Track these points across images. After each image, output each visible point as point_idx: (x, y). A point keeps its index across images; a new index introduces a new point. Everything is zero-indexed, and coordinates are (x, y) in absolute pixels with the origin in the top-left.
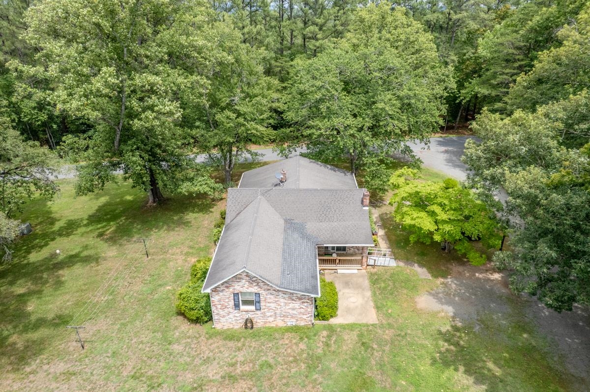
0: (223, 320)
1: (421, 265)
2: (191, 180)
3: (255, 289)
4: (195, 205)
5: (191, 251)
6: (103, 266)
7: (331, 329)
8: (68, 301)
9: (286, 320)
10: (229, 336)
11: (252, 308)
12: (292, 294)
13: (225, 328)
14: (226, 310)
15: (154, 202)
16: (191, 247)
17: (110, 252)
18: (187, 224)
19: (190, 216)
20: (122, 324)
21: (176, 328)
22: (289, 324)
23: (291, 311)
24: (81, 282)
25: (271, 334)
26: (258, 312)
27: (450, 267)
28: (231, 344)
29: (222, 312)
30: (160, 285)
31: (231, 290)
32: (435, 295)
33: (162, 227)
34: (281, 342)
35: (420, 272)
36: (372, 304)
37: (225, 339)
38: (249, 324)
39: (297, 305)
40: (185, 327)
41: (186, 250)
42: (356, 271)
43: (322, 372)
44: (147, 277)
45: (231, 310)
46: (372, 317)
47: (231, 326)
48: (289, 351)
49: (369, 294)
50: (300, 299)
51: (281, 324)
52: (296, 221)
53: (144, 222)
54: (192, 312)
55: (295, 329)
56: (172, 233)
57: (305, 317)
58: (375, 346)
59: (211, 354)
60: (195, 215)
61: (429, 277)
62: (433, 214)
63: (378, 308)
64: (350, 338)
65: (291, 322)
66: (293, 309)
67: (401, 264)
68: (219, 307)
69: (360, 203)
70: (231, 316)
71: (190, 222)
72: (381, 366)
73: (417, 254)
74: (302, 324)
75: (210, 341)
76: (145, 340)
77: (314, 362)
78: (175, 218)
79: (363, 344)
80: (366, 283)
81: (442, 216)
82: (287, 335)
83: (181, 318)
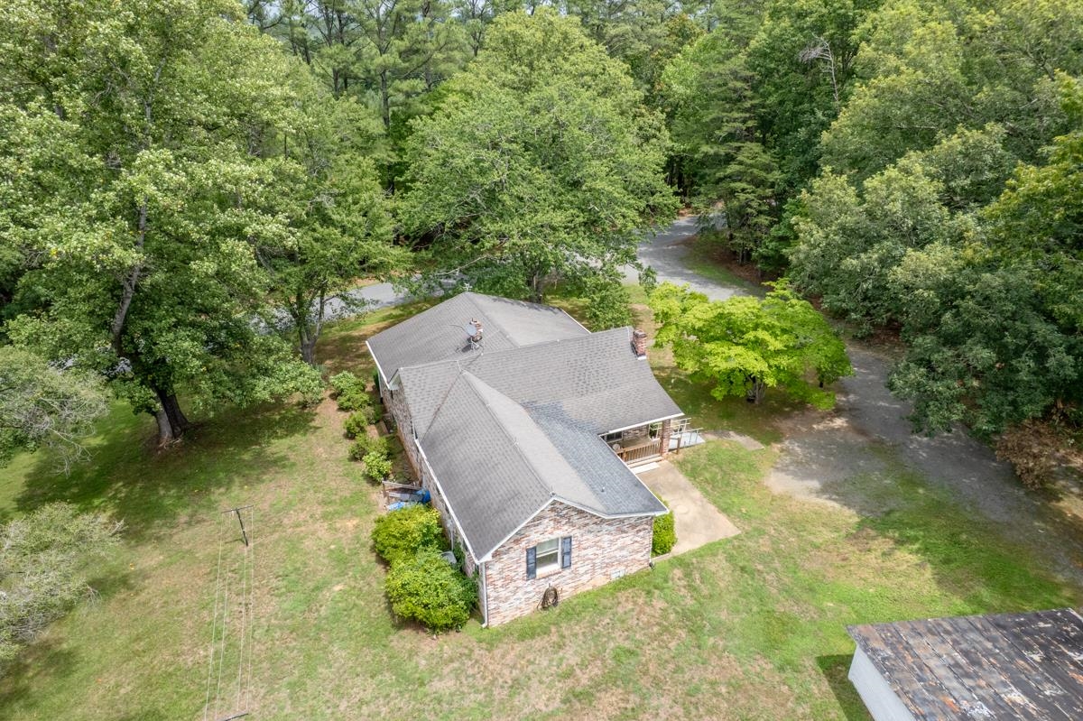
0: (504, 606)
1: (740, 433)
2: (266, 372)
3: (564, 531)
4: (270, 425)
5: (331, 509)
6: (151, 590)
7: (681, 562)
8: (118, 686)
9: (611, 570)
10: (524, 632)
11: (555, 567)
12: (622, 521)
13: (507, 620)
14: (512, 586)
15: (175, 436)
16: (324, 503)
17: (148, 558)
18: (279, 463)
19: (279, 446)
20: (291, 685)
21: (412, 654)
22: (614, 577)
23: (618, 554)
24: (120, 639)
25: (593, 603)
26: (567, 572)
27: (775, 424)
28: (538, 643)
29: (503, 593)
30: (317, 588)
31: (523, 544)
32: (784, 469)
33: (231, 482)
34: (620, 610)
35: (741, 442)
36: (712, 507)
37: (522, 638)
38: (550, 599)
39: (627, 539)
40: (428, 646)
41: (319, 511)
42: (655, 465)
43: (715, 630)
44: (274, 583)
45: (520, 583)
46: (726, 528)
47: (518, 613)
48: (645, 619)
49: (697, 494)
50: (634, 526)
51: (601, 581)
52: (541, 403)
53: (179, 481)
54: (440, 613)
55: (626, 583)
56: (262, 487)
57: (638, 556)
58: (760, 567)
59: (515, 673)
60: (287, 442)
61: (758, 445)
63: (725, 510)
64: (719, 567)
65: (617, 573)
66: (622, 548)
67: (711, 437)
68: (499, 583)
69: (629, 351)
70: (519, 594)
71: (285, 458)
72: (787, 591)
73: (721, 417)
74: (634, 569)
75: (497, 652)
76: (368, 696)
77: (692, 622)
78: (247, 457)
79: (743, 569)
80: (682, 479)
82: (622, 596)
83: (408, 633)
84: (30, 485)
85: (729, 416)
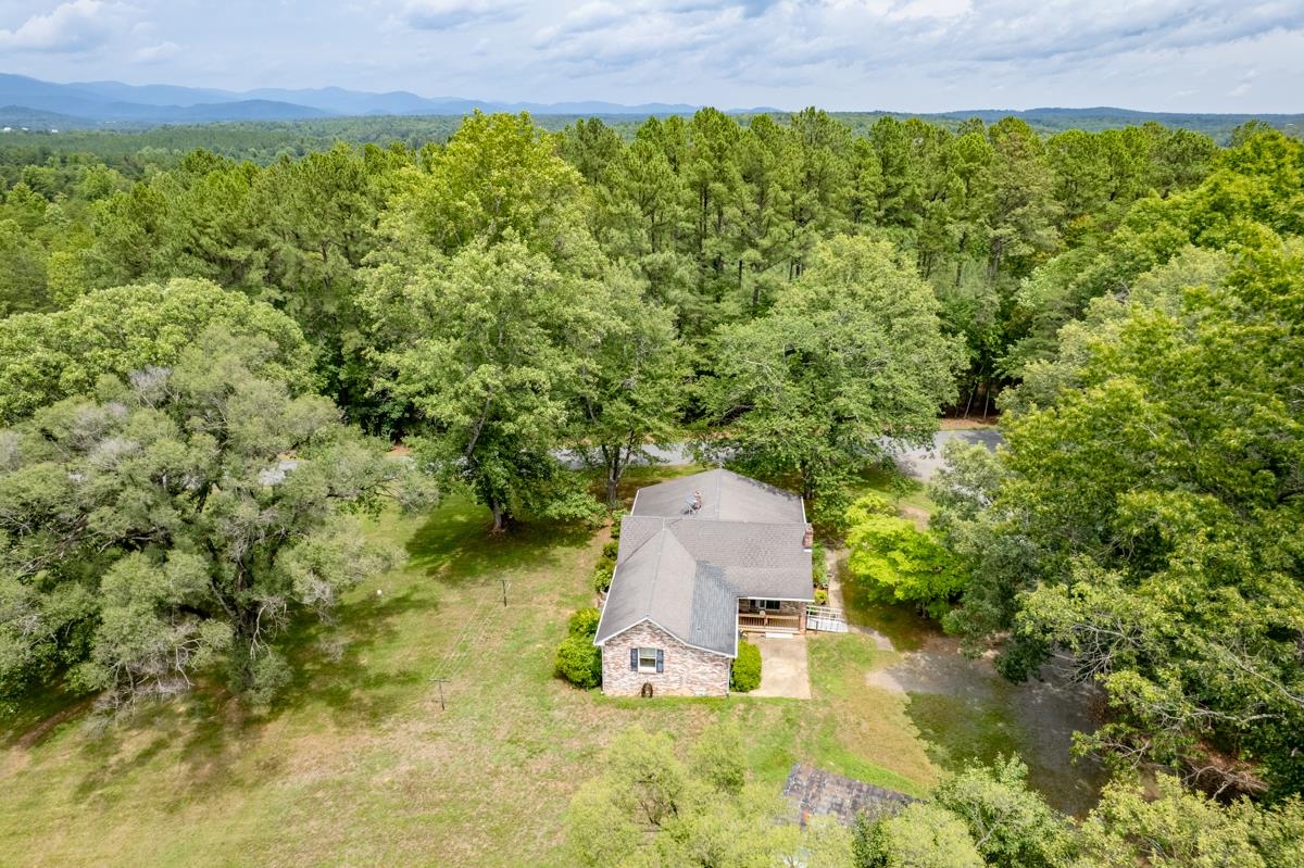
0: (615, 684)
1: (883, 632)
2: (562, 498)
3: (657, 645)
4: (564, 535)
5: (564, 600)
6: (446, 615)
7: (751, 703)
8: (409, 655)
9: (695, 688)
10: (622, 704)
11: (653, 670)
12: (703, 653)
13: (617, 695)
14: (620, 671)
15: (502, 527)
16: (563, 595)
17: (452, 596)
18: (553, 562)
19: (559, 551)
20: (485, 686)
21: (555, 692)
22: (698, 694)
23: (700, 677)
24: (421, 634)
25: (675, 704)
26: (660, 676)
27: (925, 638)
28: (625, 712)
29: (615, 674)
30: (527, 642)
31: (629, 644)
33: (519, 566)
34: (687, 713)
35: (880, 642)
36: (806, 677)
37: (618, 707)
38: (647, 690)
39: (708, 667)
40: (566, 692)
41: (557, 598)
42: (791, 636)
44: (508, 632)
45: (626, 671)
46: (804, 691)
47: (625, 693)
48: (696, 723)
49: (804, 665)
50: (713, 661)
51: (687, 694)
52: (712, 564)
53: (492, 557)
54: (577, 673)
55: (704, 700)
56: (534, 575)
57: (717, 685)
58: (803, 724)
59: (601, 722)
60: (567, 549)
62: (894, 563)
63: (813, 681)
64: (773, 715)
65: (700, 692)
66: (704, 674)
67: (856, 630)
68: (612, 665)
69: (800, 544)
70: (626, 679)
71: (558, 560)
72: (807, 745)
73: (881, 619)
74: (714, 694)
75: (599, 709)
76: (518, 704)
78: (536, 553)
79: (788, 720)
80: (803, 651)
81: (906, 566)
82: (694, 706)
83: (560, 682)
84: (417, 536)
85: (889, 619)
